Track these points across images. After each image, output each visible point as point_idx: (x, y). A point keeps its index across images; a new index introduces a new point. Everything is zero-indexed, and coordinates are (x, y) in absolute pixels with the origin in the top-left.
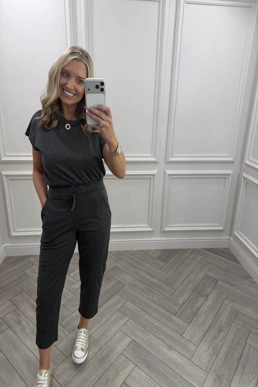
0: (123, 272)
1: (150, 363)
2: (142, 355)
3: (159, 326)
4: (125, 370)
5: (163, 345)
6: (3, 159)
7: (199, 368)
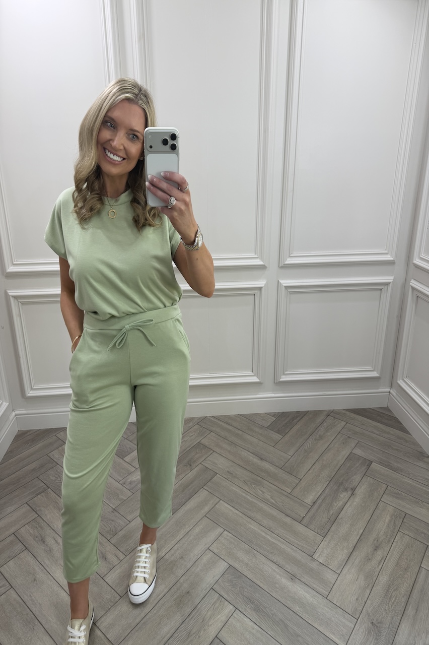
0: (212, 451)
1: (260, 603)
2: (246, 590)
3: (274, 541)
4: (219, 617)
5: (281, 573)
6: (9, 270)
7: (341, 610)
